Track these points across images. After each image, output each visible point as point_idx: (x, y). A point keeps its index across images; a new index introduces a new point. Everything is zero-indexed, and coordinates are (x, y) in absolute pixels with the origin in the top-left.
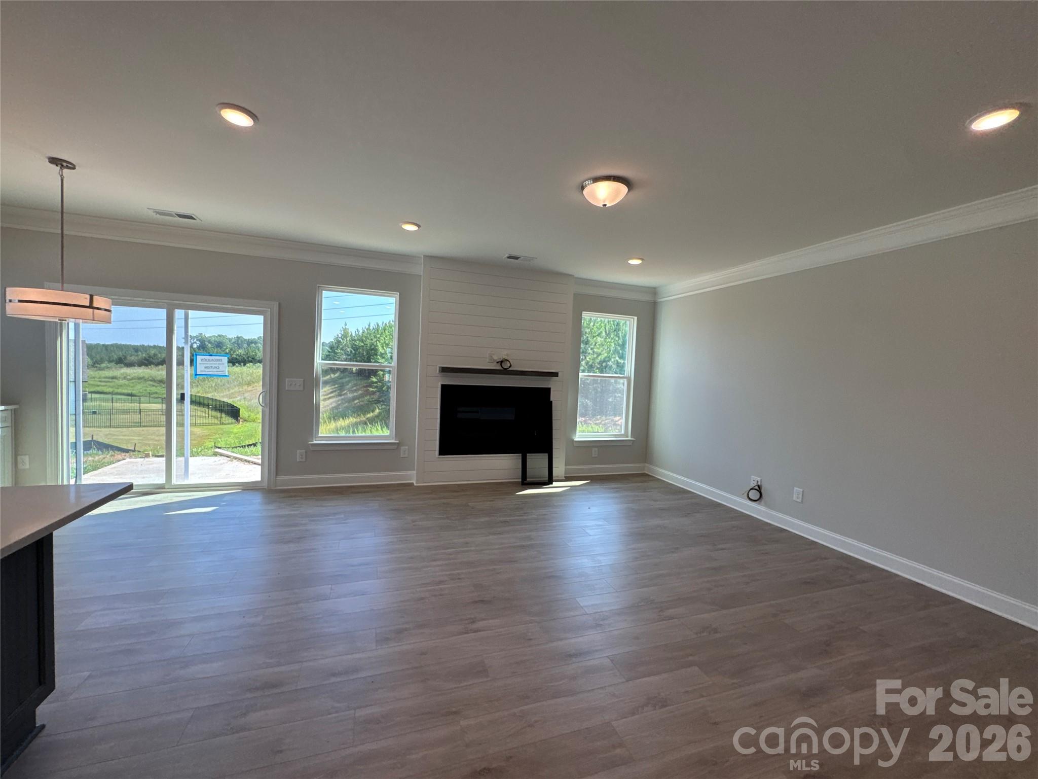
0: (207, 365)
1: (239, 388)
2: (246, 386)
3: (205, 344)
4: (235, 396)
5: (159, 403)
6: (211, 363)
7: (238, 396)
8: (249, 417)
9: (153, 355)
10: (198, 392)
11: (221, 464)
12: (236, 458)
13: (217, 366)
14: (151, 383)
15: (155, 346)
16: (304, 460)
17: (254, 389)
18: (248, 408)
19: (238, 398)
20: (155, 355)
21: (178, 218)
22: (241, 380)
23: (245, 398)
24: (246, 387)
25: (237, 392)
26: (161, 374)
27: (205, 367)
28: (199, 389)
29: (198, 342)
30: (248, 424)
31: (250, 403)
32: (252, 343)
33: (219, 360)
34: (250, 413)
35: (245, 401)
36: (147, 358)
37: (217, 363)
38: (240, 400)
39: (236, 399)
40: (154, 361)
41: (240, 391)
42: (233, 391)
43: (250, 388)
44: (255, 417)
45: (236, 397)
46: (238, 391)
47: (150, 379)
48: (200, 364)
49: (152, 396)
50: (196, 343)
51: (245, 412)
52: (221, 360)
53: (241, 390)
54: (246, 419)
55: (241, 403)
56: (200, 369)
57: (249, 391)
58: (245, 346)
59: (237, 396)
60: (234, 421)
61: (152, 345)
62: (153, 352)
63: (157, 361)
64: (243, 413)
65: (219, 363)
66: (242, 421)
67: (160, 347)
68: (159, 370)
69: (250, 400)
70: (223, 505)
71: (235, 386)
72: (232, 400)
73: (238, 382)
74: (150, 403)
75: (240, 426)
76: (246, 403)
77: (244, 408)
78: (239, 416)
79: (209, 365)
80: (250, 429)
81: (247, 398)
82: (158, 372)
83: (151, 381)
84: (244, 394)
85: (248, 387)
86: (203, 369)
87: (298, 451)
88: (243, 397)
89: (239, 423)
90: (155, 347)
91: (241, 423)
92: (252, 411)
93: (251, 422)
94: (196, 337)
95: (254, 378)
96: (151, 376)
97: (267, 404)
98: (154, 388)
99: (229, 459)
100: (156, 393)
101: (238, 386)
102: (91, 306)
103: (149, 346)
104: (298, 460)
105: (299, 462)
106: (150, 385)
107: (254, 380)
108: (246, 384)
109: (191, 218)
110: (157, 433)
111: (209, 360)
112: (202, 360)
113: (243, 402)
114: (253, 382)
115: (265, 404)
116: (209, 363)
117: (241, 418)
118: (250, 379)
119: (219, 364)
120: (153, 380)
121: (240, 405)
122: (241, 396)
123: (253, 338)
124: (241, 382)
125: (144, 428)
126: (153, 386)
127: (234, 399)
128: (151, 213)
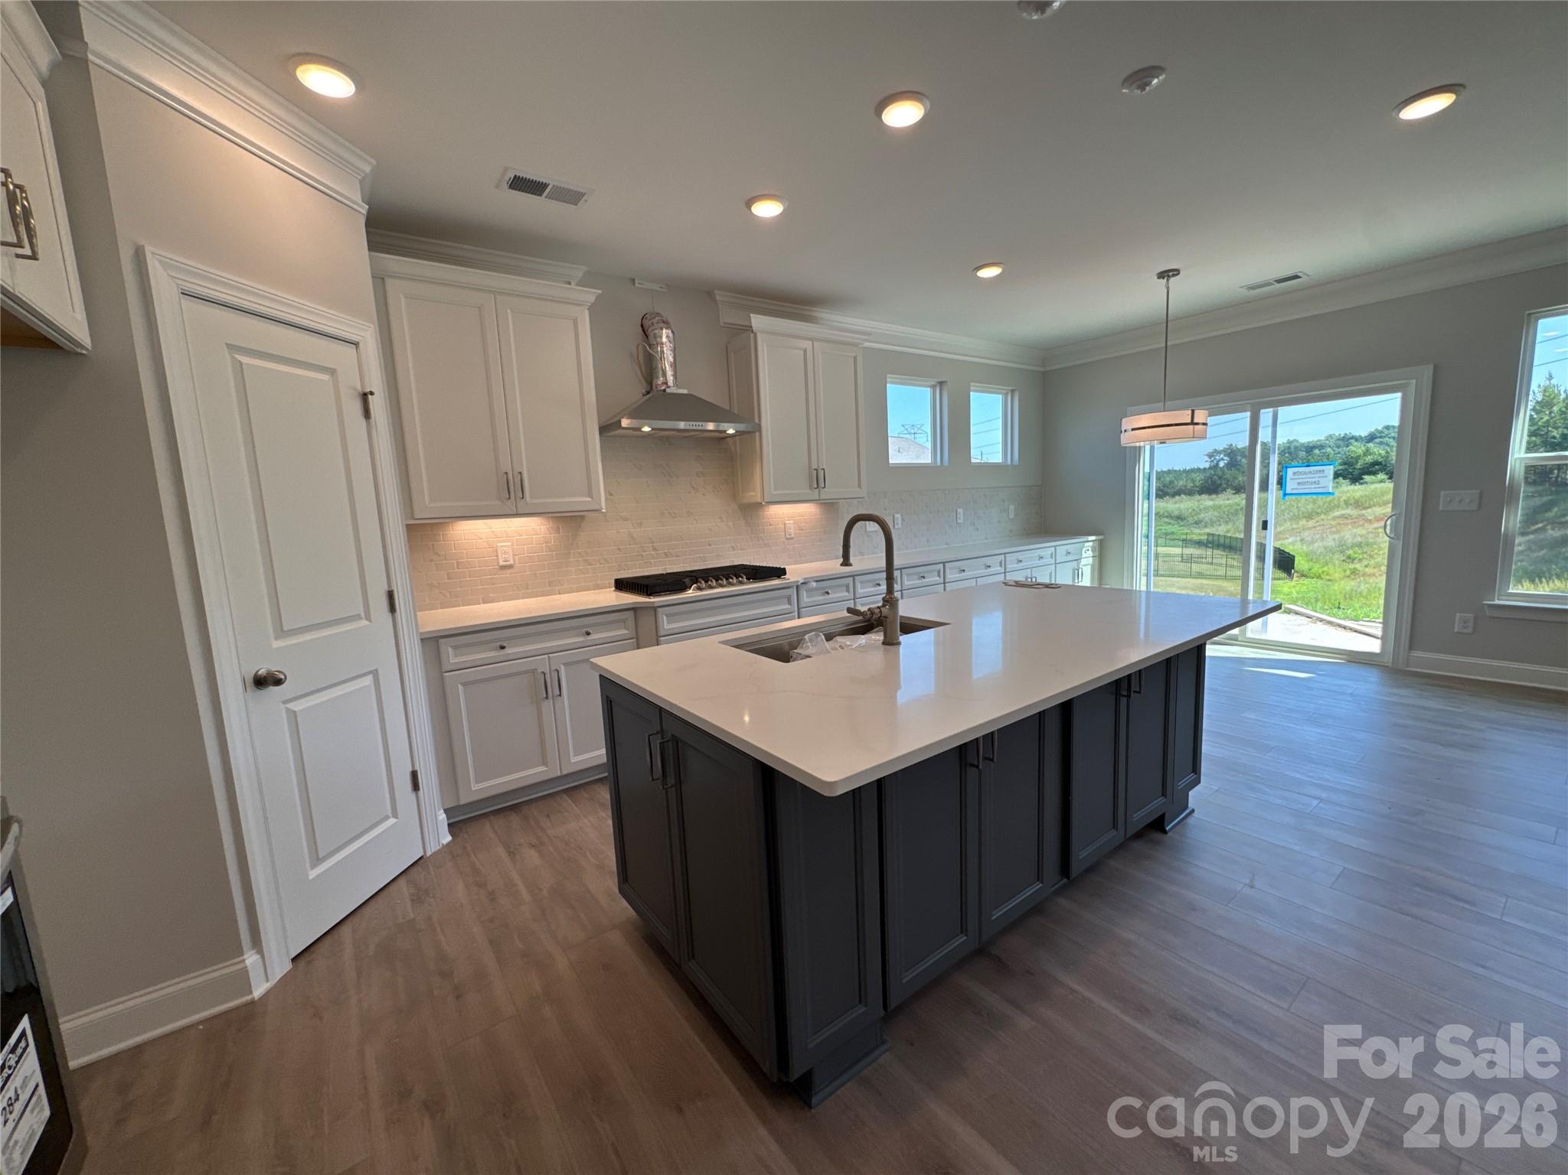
0: (1300, 481)
1: (1291, 525)
2: (1304, 520)
3: (1236, 460)
4: (1284, 536)
5: (1178, 546)
6: (1308, 476)
7: (1290, 536)
8: (1310, 570)
9: (1168, 482)
10: (1228, 531)
11: (1299, 625)
12: (1321, 620)
13: (1316, 480)
14: (1167, 520)
15: (1169, 470)
16: (1469, 630)
17: (1320, 525)
18: (1307, 555)
19: (1290, 540)
20: (1171, 482)
21: (1278, 286)
22: (1295, 510)
23: (1302, 540)
24: (1303, 522)
25: (1288, 530)
26: (1179, 507)
27: (1299, 484)
28: (1229, 526)
29: (1225, 458)
30: (1306, 581)
31: (1311, 548)
32: (1314, 447)
33: (1320, 471)
34: (1311, 564)
35: (1302, 544)
36: (1162, 488)
37: (1317, 475)
38: (1293, 544)
39: (1286, 542)
40: (1169, 491)
41: (1293, 529)
42: (1282, 528)
43: (1311, 523)
44: (1320, 571)
45: (1287, 538)
46: (1290, 528)
47: (1166, 514)
48: (1292, 479)
49: (1168, 537)
50: (1222, 459)
51: (1302, 562)
52: (1323, 471)
53: (1294, 526)
54: (1305, 573)
55: (1296, 547)
56: (1290, 486)
57: (1310, 529)
58: (1302, 454)
59: (1288, 536)
60: (1284, 575)
61: (1166, 470)
62: (1168, 479)
63: (1172, 490)
64: (1300, 563)
65: (1320, 475)
66: (1298, 577)
67: (1176, 471)
68: (1176, 503)
69: (1313, 542)
70: (1322, 675)
71: (1285, 521)
72: (1279, 542)
73: (1291, 514)
74: (1165, 546)
75: (1293, 583)
76: (1304, 548)
77: (1301, 556)
78: (1293, 568)
79: (1304, 480)
80: (1310, 588)
81: (1306, 539)
82: (1174, 505)
83: (1167, 517)
84: (1300, 533)
85: (1307, 521)
86: (1296, 486)
87: (1458, 615)
88: (1298, 538)
89: (1292, 579)
90: (1169, 472)
91: (1295, 578)
92: (1314, 560)
93: (1313, 578)
94: (1224, 451)
95: (1319, 507)
96: (1167, 511)
97: (1399, 532)
98: (1170, 526)
99: (1310, 620)
100: (1173, 533)
101: (1290, 520)
102: (1193, 423)
103: (1162, 471)
104: (1456, 630)
105: (1458, 633)
106: (1166, 523)
107: (1319, 510)
108: (1305, 517)
109: (1296, 277)
110: (1177, 585)
111: (1305, 473)
112: (1294, 474)
113: (1298, 546)
114: (1317, 513)
115: (1395, 535)
116: (1304, 476)
117: (1295, 572)
118: (1313, 509)
119: (1319, 477)
120: (1170, 516)
121: (1294, 551)
122: (1297, 536)
123: (1315, 440)
124: (1296, 514)
125: (1161, 578)
126: (1170, 524)
127: (1283, 542)
128: (1245, 293)
